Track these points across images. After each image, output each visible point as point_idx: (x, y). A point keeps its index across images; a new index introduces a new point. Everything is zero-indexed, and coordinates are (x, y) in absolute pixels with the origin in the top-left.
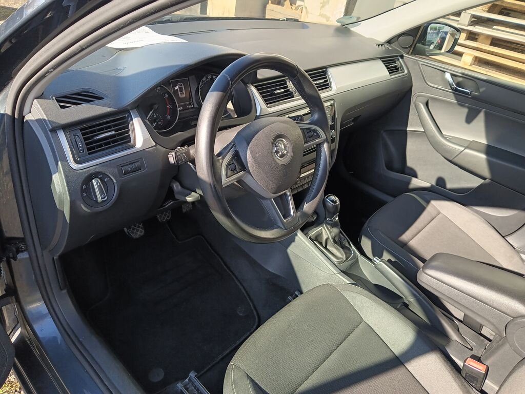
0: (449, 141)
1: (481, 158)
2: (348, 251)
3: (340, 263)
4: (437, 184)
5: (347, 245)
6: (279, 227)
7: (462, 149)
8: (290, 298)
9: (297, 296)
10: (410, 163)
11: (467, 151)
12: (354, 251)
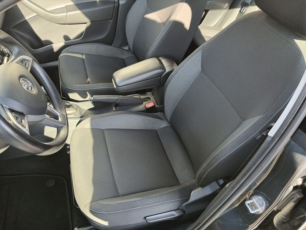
0: (54, 13)
1: (78, 14)
2: (72, 106)
3: (75, 115)
4: (66, 40)
5: (69, 104)
6: (62, 127)
7: (66, 14)
8: (68, 152)
9: (69, 149)
10: (43, 38)
11: (69, 13)
12: (74, 104)
